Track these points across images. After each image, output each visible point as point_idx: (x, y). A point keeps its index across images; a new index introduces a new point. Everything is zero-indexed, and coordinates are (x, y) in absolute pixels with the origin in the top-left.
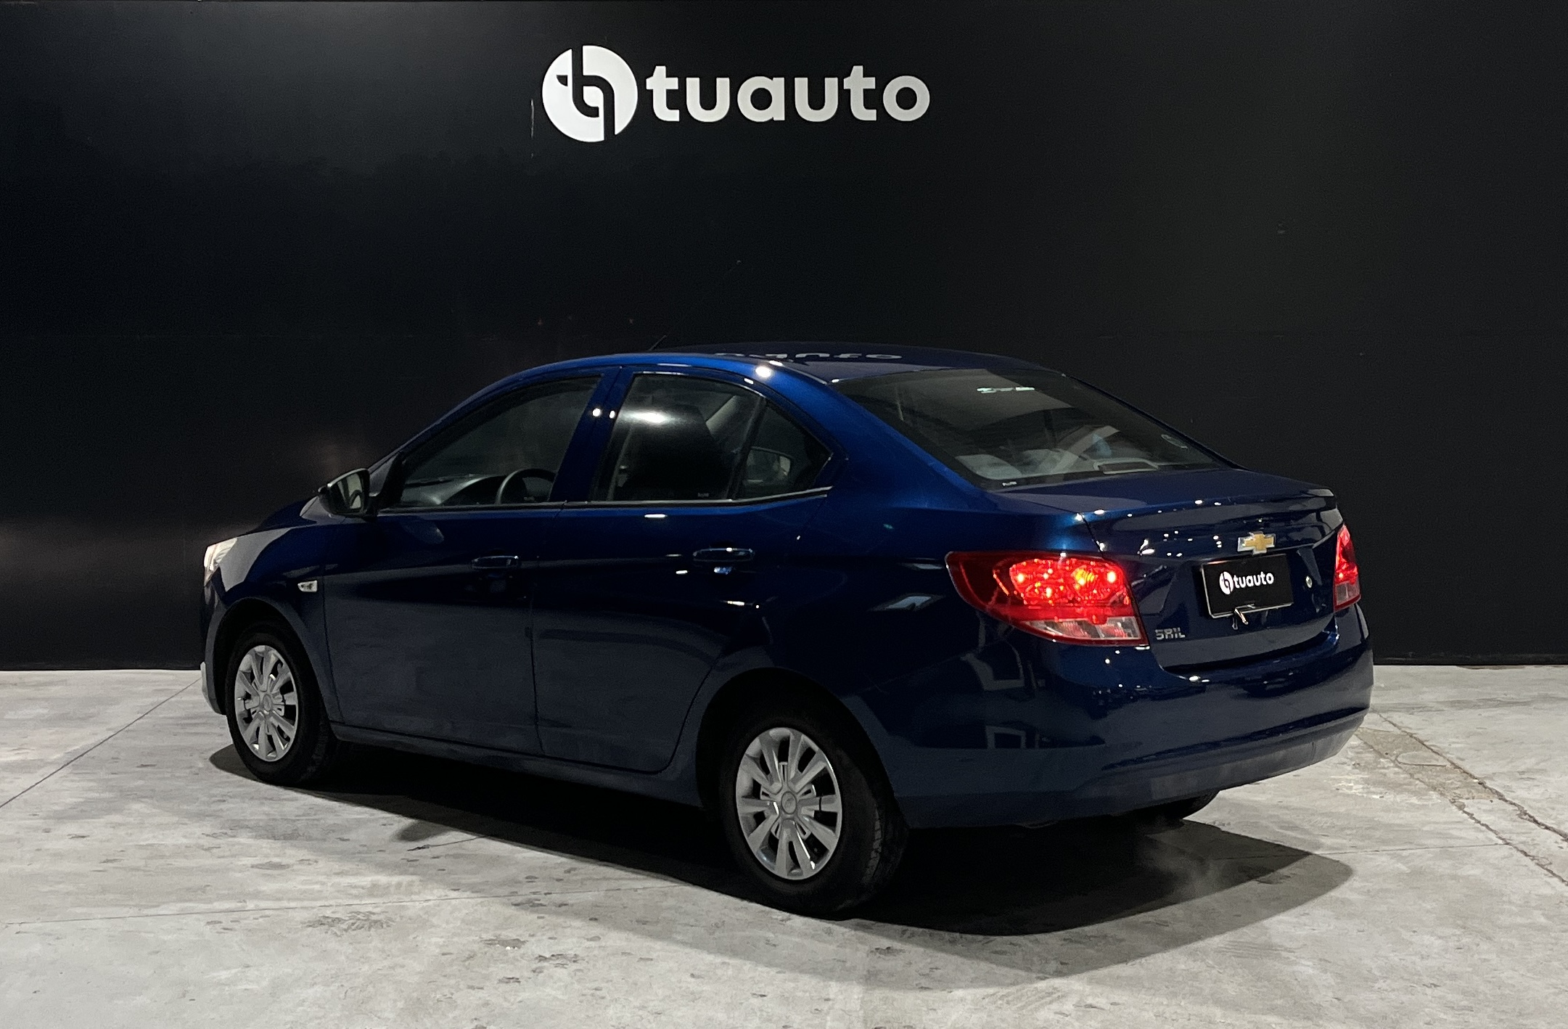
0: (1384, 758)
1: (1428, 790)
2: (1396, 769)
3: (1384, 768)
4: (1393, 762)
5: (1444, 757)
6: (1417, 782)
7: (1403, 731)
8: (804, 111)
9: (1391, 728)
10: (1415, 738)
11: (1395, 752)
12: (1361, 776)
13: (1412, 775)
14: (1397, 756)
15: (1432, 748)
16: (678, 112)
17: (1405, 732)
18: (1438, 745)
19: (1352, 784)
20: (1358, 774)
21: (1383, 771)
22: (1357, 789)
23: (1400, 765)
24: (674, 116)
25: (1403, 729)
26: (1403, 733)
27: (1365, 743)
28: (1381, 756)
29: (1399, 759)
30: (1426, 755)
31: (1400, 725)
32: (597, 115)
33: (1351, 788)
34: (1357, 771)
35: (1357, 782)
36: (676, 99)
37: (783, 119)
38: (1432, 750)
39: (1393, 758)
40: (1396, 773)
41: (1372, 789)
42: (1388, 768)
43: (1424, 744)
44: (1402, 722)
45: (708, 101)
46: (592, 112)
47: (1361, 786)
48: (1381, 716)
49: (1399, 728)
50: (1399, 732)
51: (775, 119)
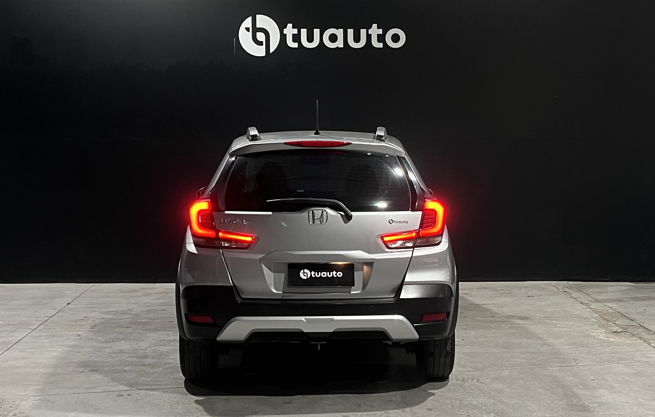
0: (610, 322)
1: (633, 337)
3: (611, 327)
4: (614, 324)
5: (636, 322)
7: (614, 311)
8: (352, 44)
9: (610, 310)
10: (621, 314)
11: (614, 320)
13: (624, 330)
15: (630, 318)
17: (615, 311)
19: (599, 334)
20: (601, 329)
22: (602, 337)
23: (618, 325)
24: (296, 45)
25: (615, 310)
26: (615, 312)
27: (600, 316)
28: (608, 321)
29: (616, 323)
30: (628, 321)
31: (613, 308)
32: (262, 45)
33: (599, 335)
35: (601, 333)
36: (296, 38)
37: (342, 46)
39: (614, 322)
40: (617, 329)
41: (609, 336)
42: (613, 326)
43: (626, 316)
44: (613, 307)
45: (310, 39)
46: (260, 43)
47: (604, 335)
48: (603, 304)
49: (613, 309)
50: (613, 311)
51: (339, 47)
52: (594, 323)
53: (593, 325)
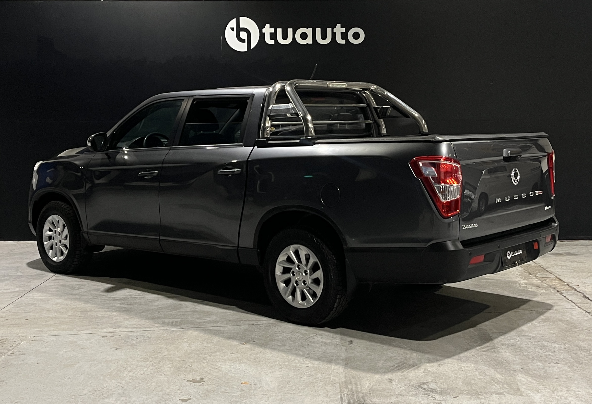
0: (532, 275)
1: (548, 287)
2: (536, 279)
3: (531, 279)
4: (534, 276)
5: (553, 275)
6: (544, 284)
8: (320, 40)
9: (533, 264)
10: (542, 267)
11: (535, 273)
12: (523, 282)
13: (541, 281)
14: (536, 274)
15: (549, 271)
16: (273, 41)
18: (551, 270)
21: (531, 280)
23: (538, 278)
24: (272, 42)
25: (537, 264)
27: (524, 269)
28: (530, 274)
29: (537, 275)
30: (546, 274)
31: (536, 262)
32: (245, 42)
34: (522, 280)
36: (273, 36)
37: (311, 43)
38: (549, 272)
39: (535, 275)
40: (536, 281)
42: (533, 279)
43: (545, 270)
45: (285, 37)
46: (243, 41)
50: (536, 265)
51: (309, 43)
52: (517, 276)
53: (517, 277)
